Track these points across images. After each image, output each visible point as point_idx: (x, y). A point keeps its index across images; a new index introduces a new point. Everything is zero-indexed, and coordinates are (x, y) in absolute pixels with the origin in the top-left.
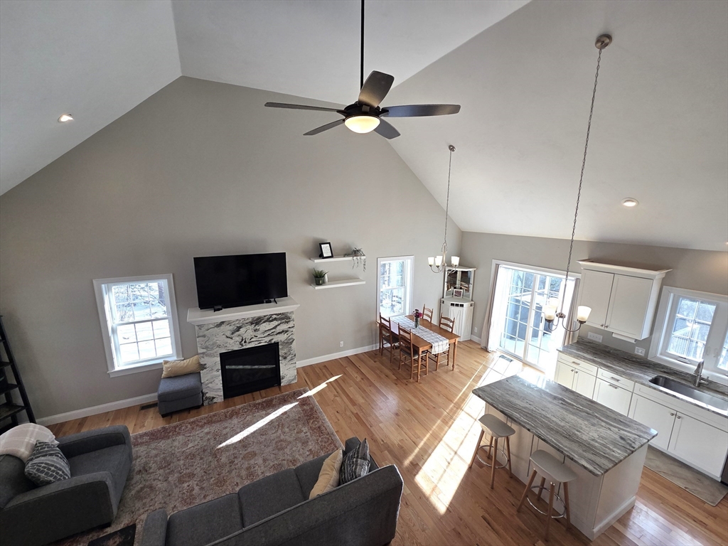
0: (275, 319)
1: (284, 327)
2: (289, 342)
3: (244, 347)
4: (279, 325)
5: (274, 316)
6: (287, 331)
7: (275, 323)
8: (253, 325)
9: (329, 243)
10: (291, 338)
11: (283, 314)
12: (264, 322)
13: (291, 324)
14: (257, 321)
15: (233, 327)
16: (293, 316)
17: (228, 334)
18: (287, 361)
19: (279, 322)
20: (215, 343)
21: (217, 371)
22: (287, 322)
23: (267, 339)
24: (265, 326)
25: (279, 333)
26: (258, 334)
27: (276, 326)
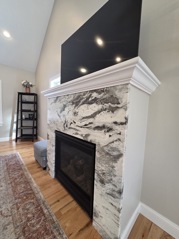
0: (95, 101)
1: (105, 118)
3: (66, 132)
4: (99, 112)
5: (95, 95)
6: (110, 130)
7: (95, 107)
8: (74, 105)
10: (114, 149)
12: (83, 103)
13: (119, 116)
15: (61, 106)
17: (59, 111)
19: (100, 106)
20: (53, 118)
21: (53, 146)
22: (113, 110)
23: (84, 131)
24: (84, 111)
25: (98, 128)
26: (77, 119)
27: (93, 116)
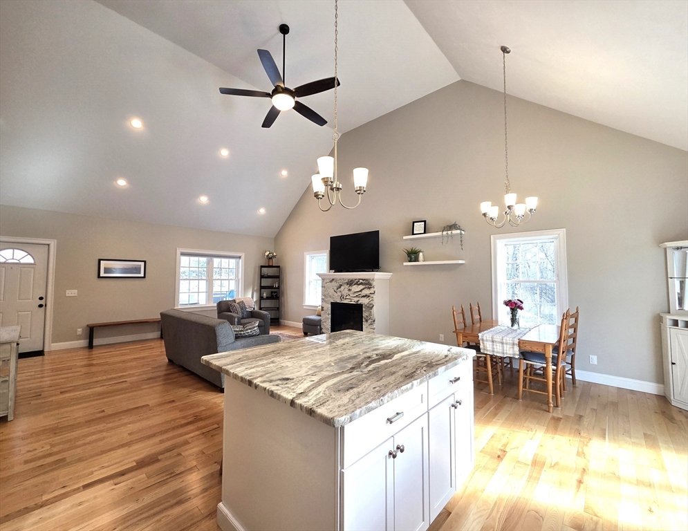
0: (361, 284)
1: (366, 292)
2: (371, 307)
3: (342, 302)
4: (363, 289)
5: (361, 281)
6: (369, 296)
7: (361, 287)
8: (348, 285)
9: (425, 221)
10: (371, 304)
11: (366, 280)
12: (355, 284)
13: (372, 291)
14: (351, 283)
15: (337, 285)
16: (374, 284)
17: (335, 288)
18: (368, 324)
19: (364, 286)
20: (328, 294)
21: (329, 314)
22: (369, 288)
23: (356, 299)
24: (355, 288)
25: (363, 296)
26: (350, 293)
